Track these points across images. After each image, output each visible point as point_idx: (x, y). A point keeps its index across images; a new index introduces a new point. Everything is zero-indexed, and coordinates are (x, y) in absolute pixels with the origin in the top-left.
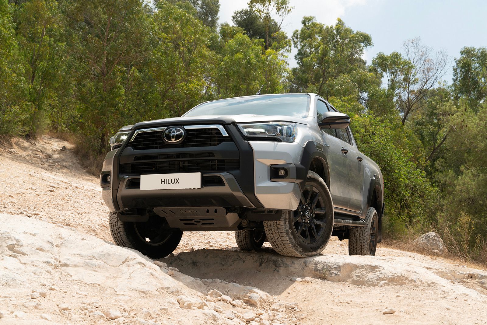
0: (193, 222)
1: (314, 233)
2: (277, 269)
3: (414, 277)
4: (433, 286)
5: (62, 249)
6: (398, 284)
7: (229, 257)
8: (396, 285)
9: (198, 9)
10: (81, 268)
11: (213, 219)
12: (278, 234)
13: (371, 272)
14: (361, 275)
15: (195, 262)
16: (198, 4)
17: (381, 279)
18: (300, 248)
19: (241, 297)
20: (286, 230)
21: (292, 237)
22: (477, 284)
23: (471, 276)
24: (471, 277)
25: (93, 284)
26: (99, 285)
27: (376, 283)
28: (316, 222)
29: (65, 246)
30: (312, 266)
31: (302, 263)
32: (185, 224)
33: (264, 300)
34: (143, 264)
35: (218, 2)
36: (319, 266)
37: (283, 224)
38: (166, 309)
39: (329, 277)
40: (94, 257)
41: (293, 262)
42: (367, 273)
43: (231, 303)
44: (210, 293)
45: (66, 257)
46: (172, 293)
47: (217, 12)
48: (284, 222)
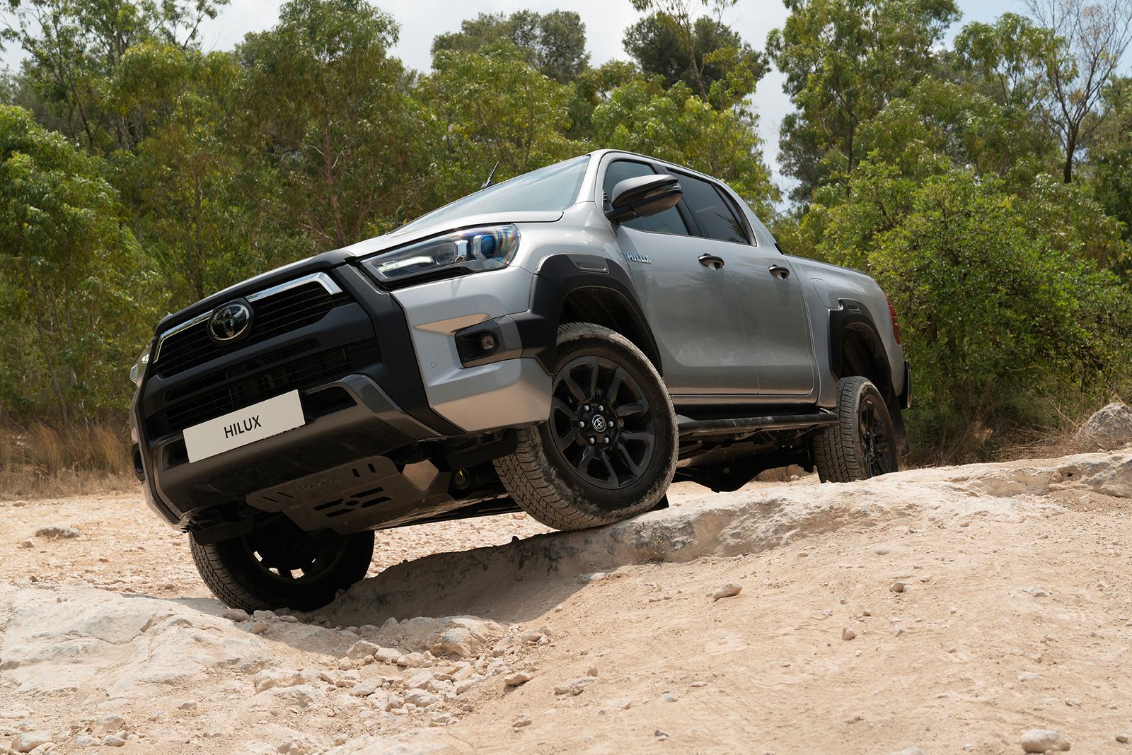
0: (343, 506)
1: (626, 462)
2: (554, 564)
3: (863, 504)
4: (909, 515)
5: (8, 632)
6: (826, 531)
7: (454, 563)
8: (821, 533)
9: (538, 47)
10: (46, 662)
11: (380, 489)
12: (529, 484)
13: (764, 517)
14: (742, 531)
15: (383, 596)
16: (535, 37)
17: (784, 528)
18: (591, 504)
19: (428, 644)
20: (543, 472)
21: (562, 484)
22: (1084, 487)
23: (1069, 473)
24: (1070, 475)
25: (62, 691)
26: (74, 690)
27: (775, 541)
28: (628, 436)
29: (16, 624)
30: (630, 540)
31: (608, 538)
32: (330, 515)
33: (478, 638)
34: (186, 622)
35: (579, 20)
36: (644, 535)
37: (530, 460)
38: (191, 705)
39: (670, 553)
40: (74, 632)
41: (586, 541)
42: (754, 523)
43: (396, 662)
44: (351, 652)
45: (13, 648)
46: (247, 670)
47: (580, 42)
48: (532, 453)
